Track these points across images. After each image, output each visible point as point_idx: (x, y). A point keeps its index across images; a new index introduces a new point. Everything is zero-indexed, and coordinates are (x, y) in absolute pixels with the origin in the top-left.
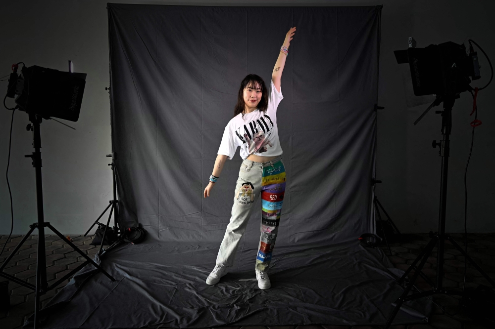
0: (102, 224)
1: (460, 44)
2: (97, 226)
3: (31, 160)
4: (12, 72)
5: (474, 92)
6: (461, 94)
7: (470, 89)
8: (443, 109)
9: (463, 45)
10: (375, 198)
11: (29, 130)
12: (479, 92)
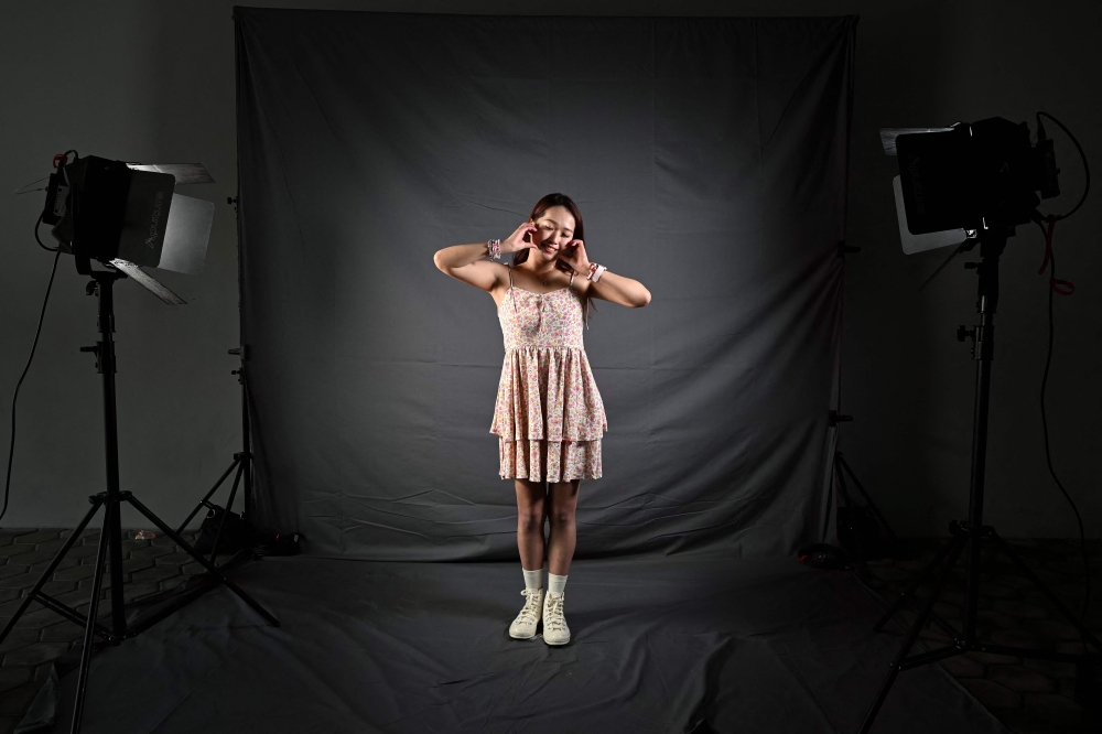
0: (217, 507)
1: (1018, 122)
2: (205, 511)
3: (93, 358)
4: (55, 171)
5: (1046, 225)
6: (1019, 228)
7: (1038, 218)
8: (979, 260)
9: (1025, 124)
10: (838, 457)
11: (91, 294)
12: (1057, 223)
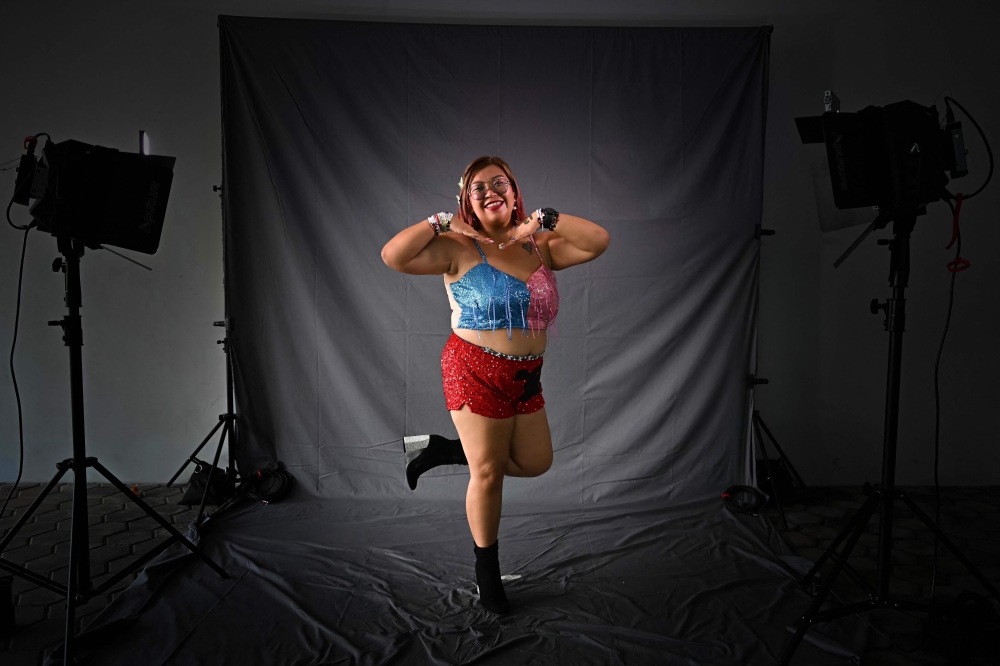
0: (203, 463)
1: (928, 105)
2: (193, 466)
3: (60, 331)
4: (25, 152)
5: (954, 203)
6: (930, 207)
7: (947, 196)
8: (892, 237)
9: (934, 107)
10: (756, 414)
11: (57, 270)
12: (965, 202)
